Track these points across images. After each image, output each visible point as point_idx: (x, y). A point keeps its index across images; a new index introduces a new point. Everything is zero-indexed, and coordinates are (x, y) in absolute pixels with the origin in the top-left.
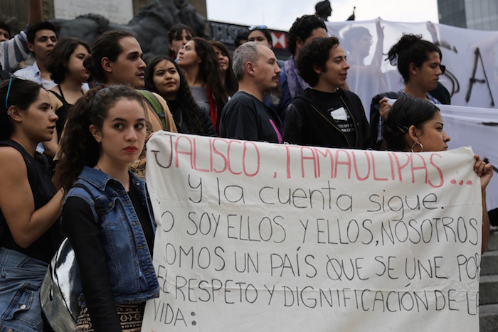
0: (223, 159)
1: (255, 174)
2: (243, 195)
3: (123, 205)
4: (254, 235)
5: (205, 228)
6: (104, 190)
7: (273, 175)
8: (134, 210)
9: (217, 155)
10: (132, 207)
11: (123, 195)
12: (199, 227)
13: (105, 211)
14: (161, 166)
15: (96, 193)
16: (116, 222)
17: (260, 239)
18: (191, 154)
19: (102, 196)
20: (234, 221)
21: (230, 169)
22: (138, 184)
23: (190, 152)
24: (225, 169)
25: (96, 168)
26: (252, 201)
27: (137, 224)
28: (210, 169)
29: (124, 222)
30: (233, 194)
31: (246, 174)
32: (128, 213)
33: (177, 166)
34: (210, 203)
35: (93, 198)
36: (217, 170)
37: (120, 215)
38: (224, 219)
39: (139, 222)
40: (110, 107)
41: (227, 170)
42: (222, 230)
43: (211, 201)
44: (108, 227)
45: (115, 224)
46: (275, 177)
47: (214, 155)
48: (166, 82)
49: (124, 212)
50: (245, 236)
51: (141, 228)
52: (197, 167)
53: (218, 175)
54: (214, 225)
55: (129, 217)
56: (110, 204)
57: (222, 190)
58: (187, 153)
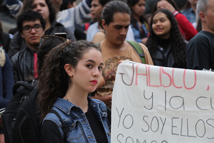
0: (168, 77)
1: (192, 88)
2: (183, 103)
3: (82, 124)
4: (192, 132)
5: (154, 127)
6: (69, 114)
7: (207, 88)
8: (90, 127)
9: (165, 75)
10: (89, 125)
11: (82, 117)
12: (150, 127)
13: (69, 129)
14: (125, 84)
15: (63, 117)
16: (77, 137)
17: (197, 136)
18: (146, 75)
19: (67, 119)
20: (177, 123)
21: (174, 85)
22: (94, 106)
23: (145, 73)
24: (170, 84)
25: (65, 98)
26: (190, 108)
27: (92, 137)
28: (160, 85)
29: (82, 136)
30: (177, 102)
31: (186, 88)
32: (85, 129)
33: (136, 84)
34: (158, 110)
35: (61, 120)
36: (165, 85)
37: (80, 131)
38: (169, 121)
39: (93, 136)
40: (85, 52)
41: (172, 85)
42: (167, 129)
43: (159, 108)
44: (72, 141)
45: (77, 139)
46: (208, 89)
47: (163, 75)
48: (157, 28)
49: (82, 129)
50: (185, 133)
51: (95, 139)
52: (151, 84)
53: (166, 89)
54: (161, 125)
55: (86, 133)
56: (73, 124)
57: (168, 100)
58: (144, 75)
